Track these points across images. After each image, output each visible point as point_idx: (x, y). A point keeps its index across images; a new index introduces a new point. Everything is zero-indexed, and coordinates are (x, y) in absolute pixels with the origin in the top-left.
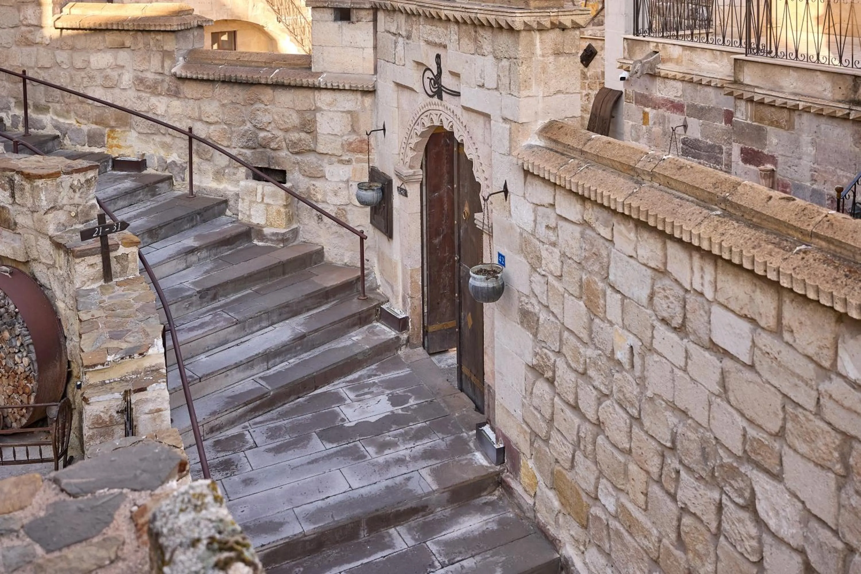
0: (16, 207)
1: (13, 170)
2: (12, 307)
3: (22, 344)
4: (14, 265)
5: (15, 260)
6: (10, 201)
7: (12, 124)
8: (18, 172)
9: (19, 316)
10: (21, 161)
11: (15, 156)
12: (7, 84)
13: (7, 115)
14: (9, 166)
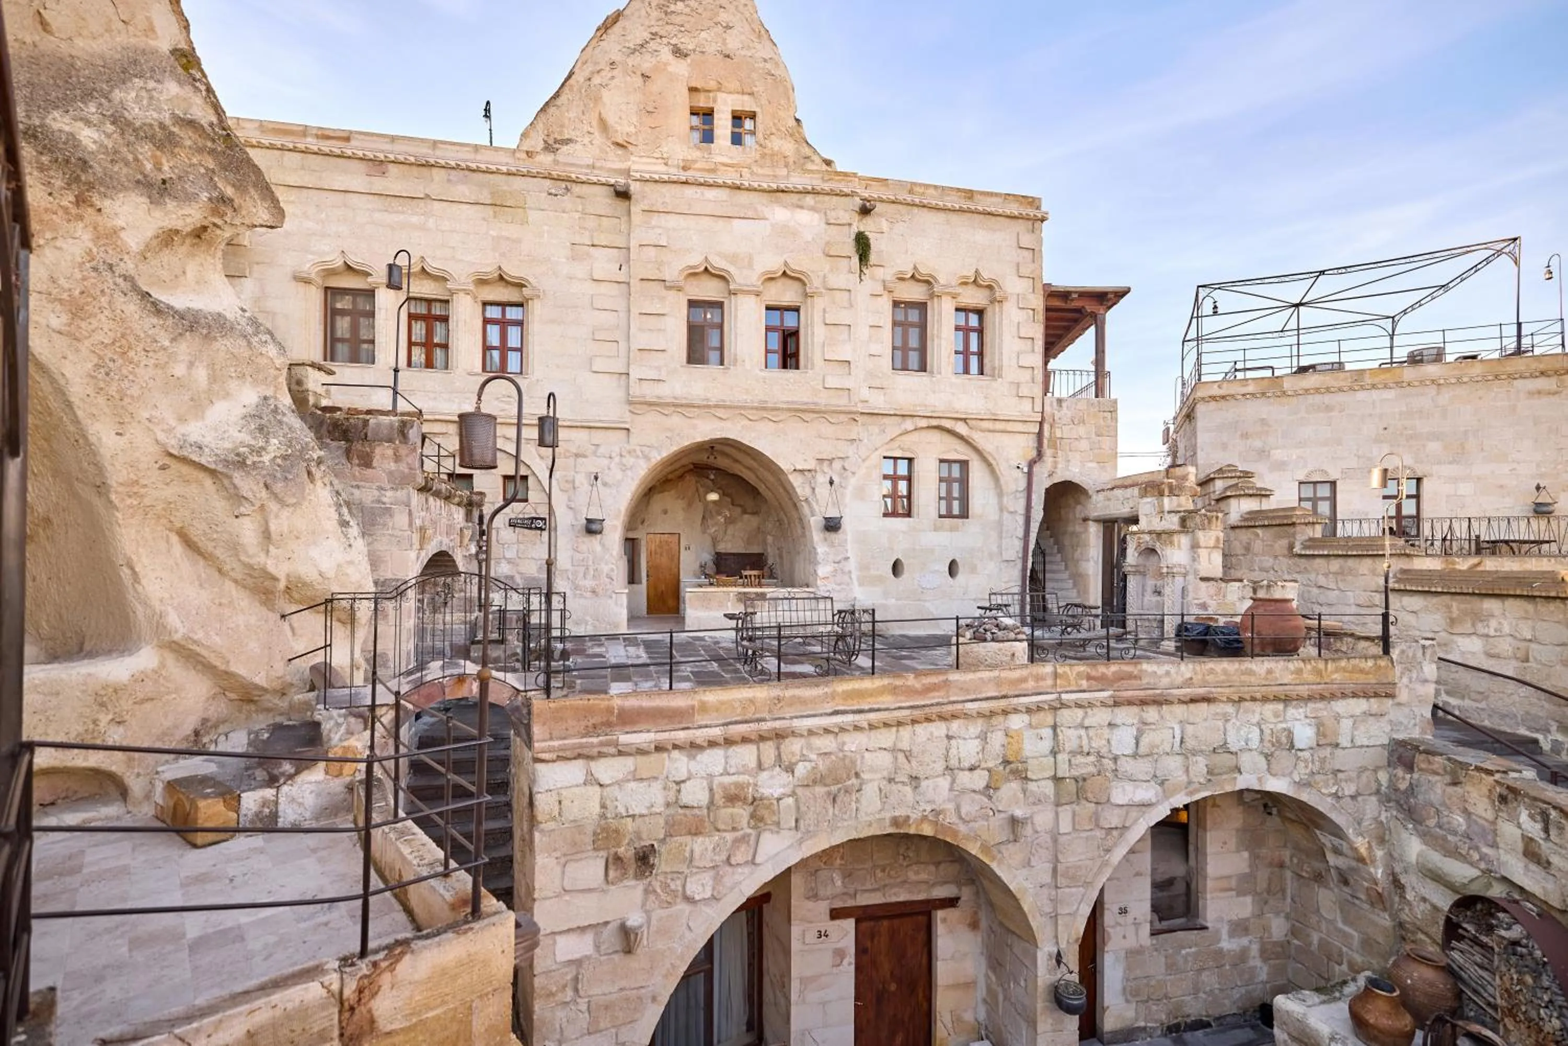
0: (1550, 845)
1: (1549, 804)
2: (1538, 953)
3: (1551, 1001)
4: (1545, 907)
5: (1546, 903)
6: (1543, 835)
7: (1552, 750)
8: (1555, 808)
9: (1548, 968)
10: (1562, 796)
11: (1551, 787)
12: (1546, 705)
13: (1546, 738)
14: (1542, 797)
